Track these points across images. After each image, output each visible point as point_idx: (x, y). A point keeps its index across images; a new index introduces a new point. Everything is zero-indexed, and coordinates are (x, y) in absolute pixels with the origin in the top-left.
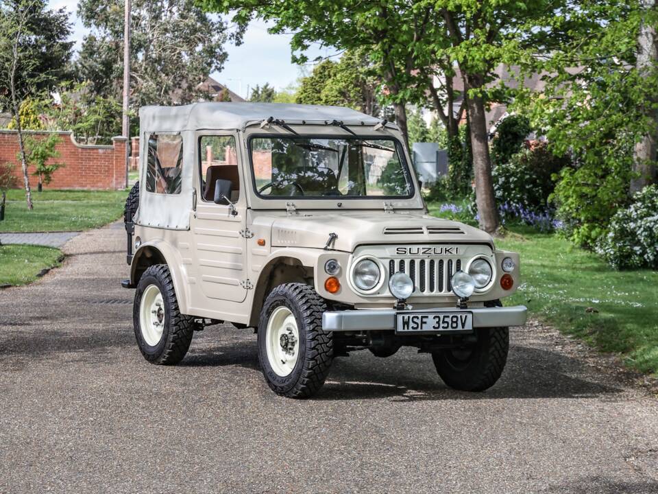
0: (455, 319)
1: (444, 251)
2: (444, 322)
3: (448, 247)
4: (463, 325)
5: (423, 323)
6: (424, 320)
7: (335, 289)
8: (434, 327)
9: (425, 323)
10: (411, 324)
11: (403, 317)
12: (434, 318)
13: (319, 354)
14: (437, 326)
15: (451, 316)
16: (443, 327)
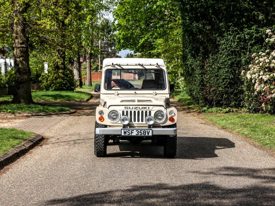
0: (145, 132)
1: (143, 108)
2: (140, 133)
3: (145, 107)
4: (148, 134)
5: (132, 133)
6: (132, 132)
7: (102, 120)
8: (136, 134)
9: (133, 133)
10: (127, 133)
11: (124, 131)
12: (136, 131)
13: (98, 142)
14: (137, 134)
15: (143, 130)
16: (140, 134)
